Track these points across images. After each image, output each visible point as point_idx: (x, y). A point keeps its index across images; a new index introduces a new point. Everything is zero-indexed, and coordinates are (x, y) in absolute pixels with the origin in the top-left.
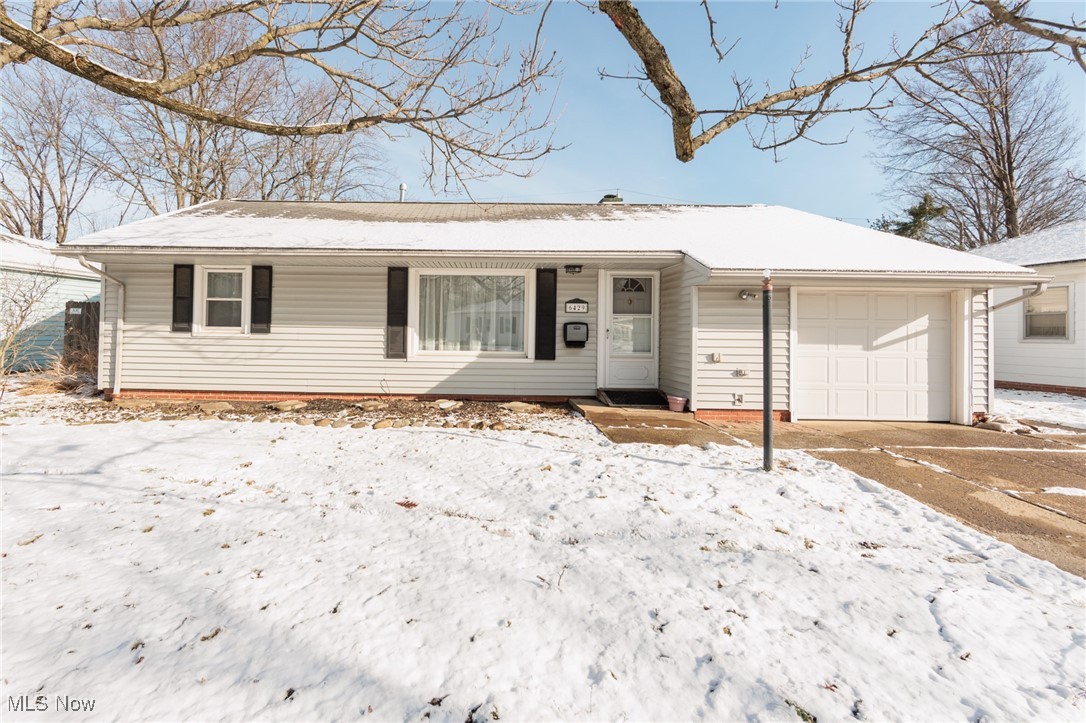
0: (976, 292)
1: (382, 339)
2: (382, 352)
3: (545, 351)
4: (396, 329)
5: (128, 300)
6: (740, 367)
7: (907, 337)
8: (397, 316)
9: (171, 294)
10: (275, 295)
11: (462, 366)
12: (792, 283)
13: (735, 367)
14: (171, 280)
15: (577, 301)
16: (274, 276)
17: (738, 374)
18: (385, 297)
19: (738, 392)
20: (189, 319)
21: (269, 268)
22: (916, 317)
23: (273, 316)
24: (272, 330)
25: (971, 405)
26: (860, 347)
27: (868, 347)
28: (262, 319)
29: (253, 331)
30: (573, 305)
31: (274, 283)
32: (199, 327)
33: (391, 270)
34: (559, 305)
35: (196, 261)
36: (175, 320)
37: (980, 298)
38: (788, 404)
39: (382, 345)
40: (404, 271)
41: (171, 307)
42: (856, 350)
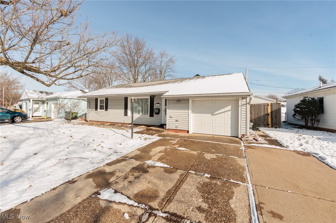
0: (243, 98)
1: (124, 112)
2: (124, 114)
3: (151, 115)
4: (126, 110)
6: (177, 119)
7: (225, 112)
8: (126, 108)
9: (95, 104)
10: (109, 104)
11: (137, 118)
12: (190, 98)
14: (95, 101)
15: (158, 103)
16: (109, 100)
18: (124, 103)
19: (177, 125)
20: (97, 109)
21: (108, 99)
22: (227, 106)
23: (108, 108)
24: (108, 110)
25: (241, 132)
26: (210, 114)
27: (213, 115)
29: (105, 110)
30: (157, 104)
32: (99, 110)
33: (125, 98)
34: (154, 104)
35: (98, 98)
36: (95, 109)
37: (245, 100)
38: (188, 129)
39: (124, 113)
40: (127, 98)
41: (95, 106)
42: (209, 115)
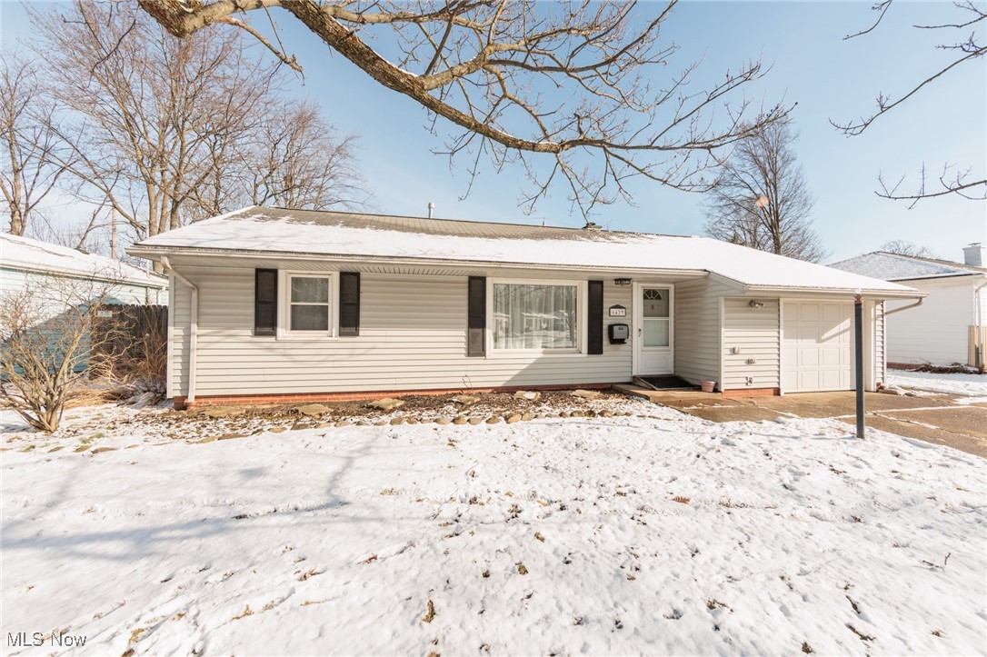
0: (877, 303)
1: (464, 339)
2: (464, 351)
3: (595, 347)
4: (476, 330)
5: (202, 303)
6: (750, 357)
7: (839, 334)
8: (476, 319)
9: (253, 298)
10: (362, 301)
11: (532, 361)
12: (781, 295)
13: (747, 357)
14: (253, 284)
15: (617, 307)
16: (362, 282)
17: (750, 362)
18: (466, 302)
19: (749, 375)
20: (273, 323)
21: (357, 275)
22: (844, 319)
23: (361, 320)
24: (361, 333)
25: (875, 378)
26: (814, 340)
27: (819, 341)
28: (350, 321)
29: (341, 334)
30: (615, 310)
31: (362, 289)
32: (283, 331)
33: (472, 279)
34: (605, 310)
35: (280, 265)
36: (258, 323)
37: (879, 307)
38: (779, 383)
39: (464, 345)
40: (483, 279)
41: (252, 311)
42: (812, 342)
